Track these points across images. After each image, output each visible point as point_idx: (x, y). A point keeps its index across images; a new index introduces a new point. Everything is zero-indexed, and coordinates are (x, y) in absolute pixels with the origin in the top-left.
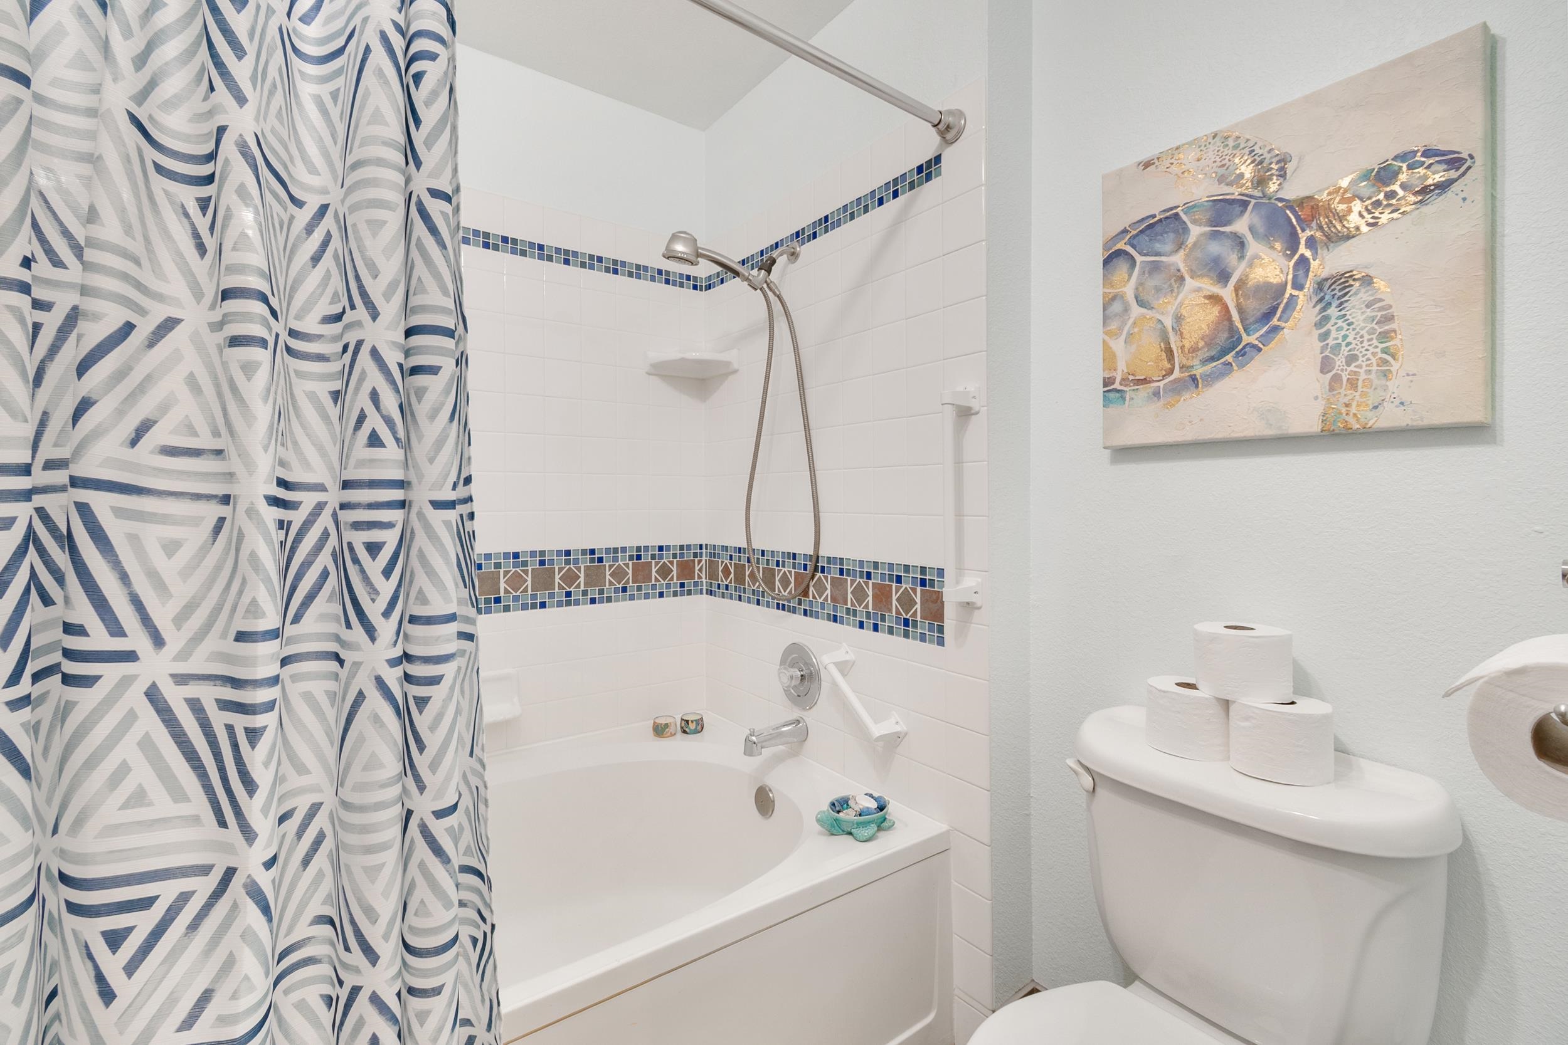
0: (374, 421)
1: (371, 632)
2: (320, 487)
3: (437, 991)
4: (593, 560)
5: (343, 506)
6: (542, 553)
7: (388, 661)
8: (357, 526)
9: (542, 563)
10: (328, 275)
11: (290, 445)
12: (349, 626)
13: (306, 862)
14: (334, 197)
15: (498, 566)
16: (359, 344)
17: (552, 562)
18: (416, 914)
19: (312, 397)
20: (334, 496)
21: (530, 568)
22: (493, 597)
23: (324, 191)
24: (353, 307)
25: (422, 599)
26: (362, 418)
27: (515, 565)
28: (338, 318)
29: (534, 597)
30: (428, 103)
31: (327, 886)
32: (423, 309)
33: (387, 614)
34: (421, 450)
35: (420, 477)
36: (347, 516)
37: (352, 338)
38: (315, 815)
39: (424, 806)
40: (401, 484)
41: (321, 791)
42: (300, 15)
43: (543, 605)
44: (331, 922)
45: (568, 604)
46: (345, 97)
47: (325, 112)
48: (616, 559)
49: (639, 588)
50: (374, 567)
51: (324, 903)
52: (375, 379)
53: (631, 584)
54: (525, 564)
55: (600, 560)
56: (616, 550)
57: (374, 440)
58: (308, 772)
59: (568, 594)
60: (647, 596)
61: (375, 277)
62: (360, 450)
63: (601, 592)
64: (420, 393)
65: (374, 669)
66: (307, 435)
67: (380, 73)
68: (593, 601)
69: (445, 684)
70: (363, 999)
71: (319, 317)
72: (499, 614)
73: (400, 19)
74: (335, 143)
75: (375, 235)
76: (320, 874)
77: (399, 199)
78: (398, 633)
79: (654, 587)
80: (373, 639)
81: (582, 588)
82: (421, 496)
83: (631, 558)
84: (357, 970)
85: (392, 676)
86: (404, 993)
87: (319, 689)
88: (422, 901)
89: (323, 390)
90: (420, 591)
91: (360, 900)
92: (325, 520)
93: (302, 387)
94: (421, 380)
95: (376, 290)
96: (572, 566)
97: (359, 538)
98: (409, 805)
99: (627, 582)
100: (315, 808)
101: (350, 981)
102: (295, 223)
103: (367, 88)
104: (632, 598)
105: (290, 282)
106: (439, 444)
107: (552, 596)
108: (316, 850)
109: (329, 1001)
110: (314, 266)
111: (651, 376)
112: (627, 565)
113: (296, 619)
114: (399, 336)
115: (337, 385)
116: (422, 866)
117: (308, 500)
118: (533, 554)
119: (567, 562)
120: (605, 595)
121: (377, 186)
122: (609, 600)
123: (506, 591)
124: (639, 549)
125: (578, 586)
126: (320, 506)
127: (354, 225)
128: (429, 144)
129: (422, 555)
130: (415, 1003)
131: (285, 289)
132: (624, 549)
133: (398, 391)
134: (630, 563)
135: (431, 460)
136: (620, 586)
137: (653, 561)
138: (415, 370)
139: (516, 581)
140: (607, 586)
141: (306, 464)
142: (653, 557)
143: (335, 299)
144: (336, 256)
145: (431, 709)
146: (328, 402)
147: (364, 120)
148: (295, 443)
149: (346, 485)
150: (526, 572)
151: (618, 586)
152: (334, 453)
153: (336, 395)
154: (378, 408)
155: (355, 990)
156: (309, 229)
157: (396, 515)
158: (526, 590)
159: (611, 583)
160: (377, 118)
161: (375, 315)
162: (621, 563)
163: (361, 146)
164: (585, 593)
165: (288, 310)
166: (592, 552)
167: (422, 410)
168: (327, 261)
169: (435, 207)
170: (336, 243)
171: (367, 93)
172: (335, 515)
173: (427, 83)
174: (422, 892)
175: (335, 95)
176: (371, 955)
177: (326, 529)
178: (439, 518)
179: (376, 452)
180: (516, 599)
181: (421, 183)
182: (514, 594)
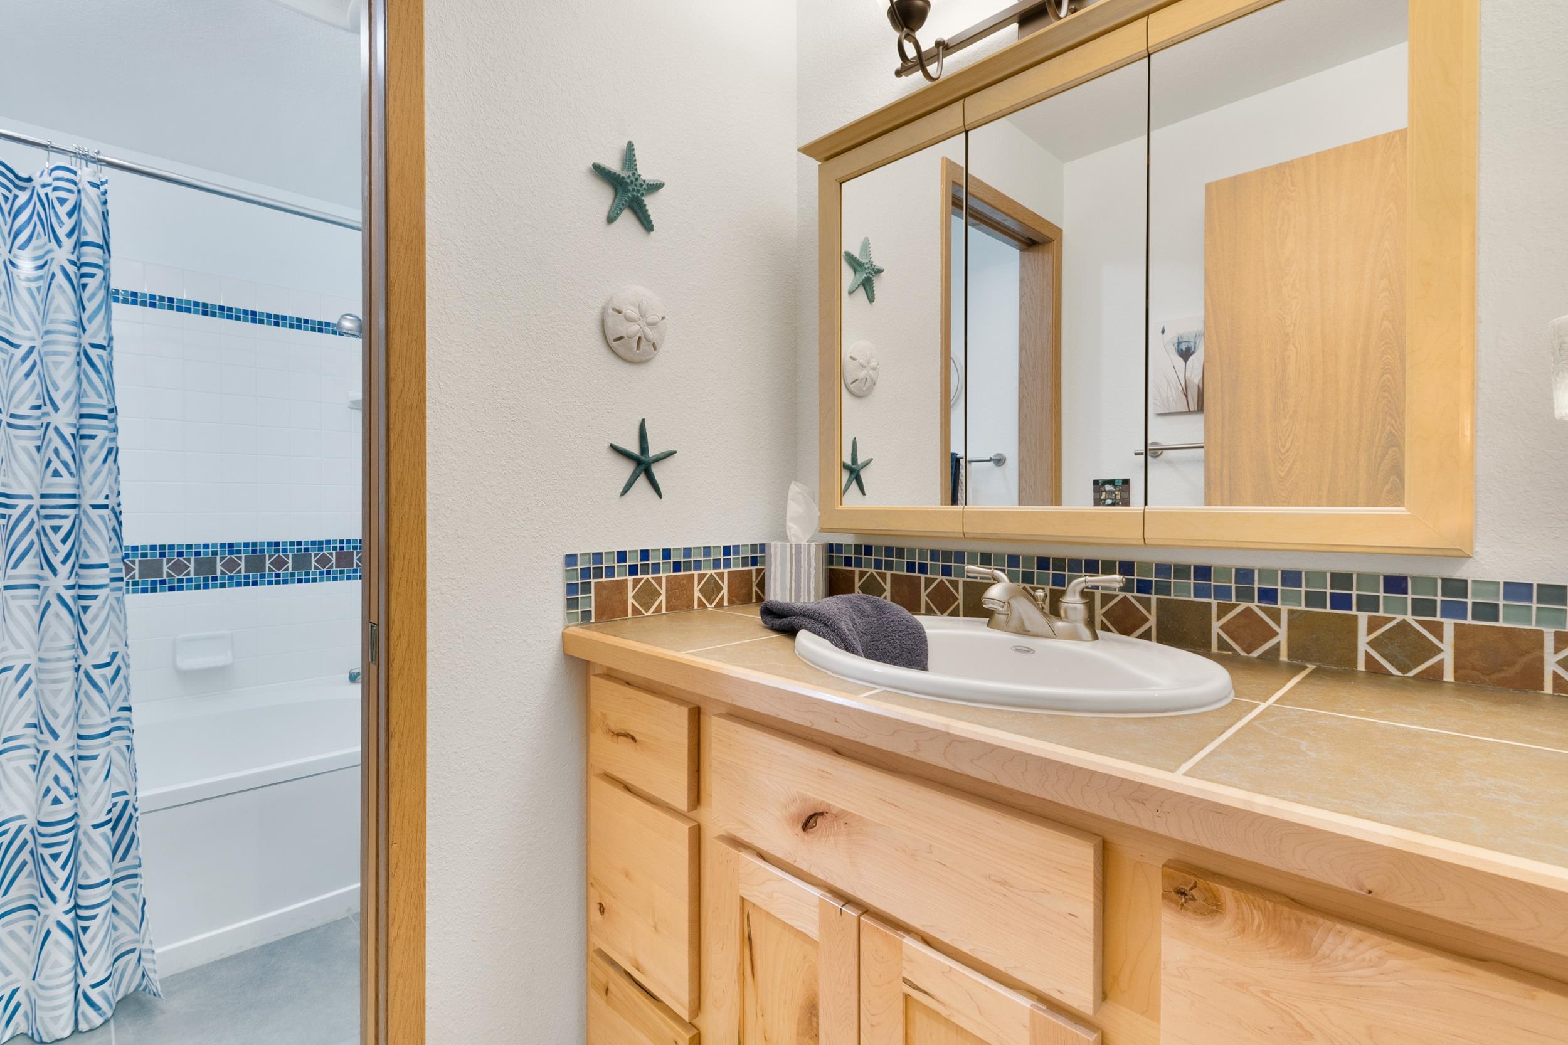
0: (56, 464)
1: (54, 571)
2: (30, 497)
3: (94, 757)
4: (299, 550)
5: (42, 507)
6: (254, 544)
7: (65, 586)
8: (47, 517)
9: (254, 551)
10: (34, 384)
11: (10, 475)
12: (42, 569)
13: (21, 694)
14: (38, 343)
15: (215, 553)
16: (48, 424)
17: (262, 551)
18: (82, 718)
19: (25, 449)
20: (37, 502)
21: (243, 556)
22: (210, 576)
23: (33, 339)
24: (45, 405)
25: (86, 555)
26: (49, 462)
27: (230, 553)
28: (39, 407)
29: (247, 577)
30: (89, 300)
31: (33, 707)
32: (89, 405)
33: (64, 562)
34: (86, 478)
35: (84, 492)
36: (44, 512)
37: (45, 420)
38: (26, 670)
39: (87, 662)
40: (73, 496)
41: (30, 658)
42: (18, 246)
43: (255, 583)
44: (35, 726)
45: (278, 582)
46: (44, 291)
47: (33, 297)
48: (321, 549)
49: (342, 572)
50: (56, 539)
51: (32, 717)
52: (57, 442)
53: (334, 568)
54: (239, 552)
55: (307, 550)
56: (321, 543)
57: (56, 474)
58: (22, 648)
59: (278, 575)
60: (349, 578)
61: (57, 390)
62: (49, 479)
63: (307, 574)
64: (85, 449)
65: (55, 590)
66: (22, 469)
67: (60, 287)
68: (300, 581)
69: (100, 600)
70: (50, 757)
71: (30, 406)
72: (216, 590)
73: (74, 258)
74: (39, 314)
75: (57, 369)
76: (29, 702)
77: (74, 351)
78: (71, 572)
79: (355, 571)
80: (55, 575)
81: (290, 570)
82: (86, 502)
83: (335, 548)
84: (46, 742)
85: (68, 595)
86: (76, 758)
87: (29, 604)
88: (86, 711)
89: (31, 445)
90: (85, 552)
91: (48, 707)
92: (32, 514)
93: (18, 445)
94: (86, 442)
95: (57, 397)
96: (281, 554)
97: (48, 524)
98: (79, 662)
99: (331, 567)
100: (26, 667)
101: (43, 748)
102: (14, 357)
103: (53, 295)
104: (335, 579)
105: (11, 389)
106: (96, 475)
107: (263, 576)
108: (27, 689)
109: (34, 767)
110: (26, 379)
111: (353, 411)
112: (331, 554)
113: (15, 567)
114: (73, 420)
115: (39, 443)
116: (86, 693)
117: (22, 504)
118: (246, 545)
119: (277, 551)
120: (311, 577)
121: (58, 344)
122: (314, 580)
123: (222, 572)
124: (342, 542)
125: (287, 569)
126: (29, 507)
127: (46, 363)
128: (90, 320)
129: (85, 533)
130: (83, 763)
131: (7, 395)
132: (328, 542)
133: (70, 448)
134: (334, 552)
135: (91, 484)
136: (325, 570)
137: (355, 552)
138: (83, 437)
139: (231, 565)
140: (313, 570)
141: (21, 485)
142: (355, 548)
143: (38, 397)
144: (39, 374)
145: (91, 613)
146: (34, 451)
147: (51, 310)
148: (14, 474)
149: (43, 496)
150: (240, 558)
151: (322, 570)
152: (37, 480)
153: (39, 448)
154: (58, 457)
155: (46, 753)
156: (24, 359)
157: (71, 513)
158: (240, 572)
159: (316, 568)
160: (58, 310)
161: (56, 409)
162: (326, 553)
163: (50, 323)
164: (292, 575)
165: (9, 405)
166: (299, 543)
167: (86, 457)
168: (34, 377)
169: (94, 353)
170: (38, 367)
171: (53, 297)
172: (38, 512)
173: (89, 290)
174: (86, 706)
175: (39, 289)
176: (55, 736)
177: (33, 519)
178: (95, 514)
179: (57, 480)
180: (231, 578)
181: (86, 340)
182: (229, 574)
